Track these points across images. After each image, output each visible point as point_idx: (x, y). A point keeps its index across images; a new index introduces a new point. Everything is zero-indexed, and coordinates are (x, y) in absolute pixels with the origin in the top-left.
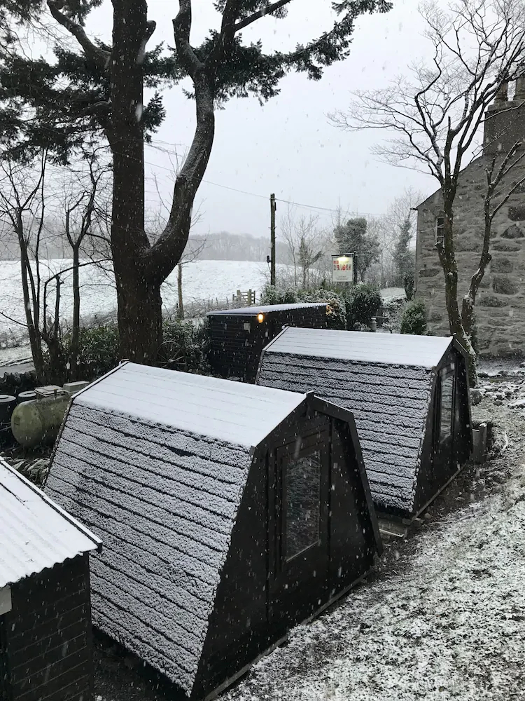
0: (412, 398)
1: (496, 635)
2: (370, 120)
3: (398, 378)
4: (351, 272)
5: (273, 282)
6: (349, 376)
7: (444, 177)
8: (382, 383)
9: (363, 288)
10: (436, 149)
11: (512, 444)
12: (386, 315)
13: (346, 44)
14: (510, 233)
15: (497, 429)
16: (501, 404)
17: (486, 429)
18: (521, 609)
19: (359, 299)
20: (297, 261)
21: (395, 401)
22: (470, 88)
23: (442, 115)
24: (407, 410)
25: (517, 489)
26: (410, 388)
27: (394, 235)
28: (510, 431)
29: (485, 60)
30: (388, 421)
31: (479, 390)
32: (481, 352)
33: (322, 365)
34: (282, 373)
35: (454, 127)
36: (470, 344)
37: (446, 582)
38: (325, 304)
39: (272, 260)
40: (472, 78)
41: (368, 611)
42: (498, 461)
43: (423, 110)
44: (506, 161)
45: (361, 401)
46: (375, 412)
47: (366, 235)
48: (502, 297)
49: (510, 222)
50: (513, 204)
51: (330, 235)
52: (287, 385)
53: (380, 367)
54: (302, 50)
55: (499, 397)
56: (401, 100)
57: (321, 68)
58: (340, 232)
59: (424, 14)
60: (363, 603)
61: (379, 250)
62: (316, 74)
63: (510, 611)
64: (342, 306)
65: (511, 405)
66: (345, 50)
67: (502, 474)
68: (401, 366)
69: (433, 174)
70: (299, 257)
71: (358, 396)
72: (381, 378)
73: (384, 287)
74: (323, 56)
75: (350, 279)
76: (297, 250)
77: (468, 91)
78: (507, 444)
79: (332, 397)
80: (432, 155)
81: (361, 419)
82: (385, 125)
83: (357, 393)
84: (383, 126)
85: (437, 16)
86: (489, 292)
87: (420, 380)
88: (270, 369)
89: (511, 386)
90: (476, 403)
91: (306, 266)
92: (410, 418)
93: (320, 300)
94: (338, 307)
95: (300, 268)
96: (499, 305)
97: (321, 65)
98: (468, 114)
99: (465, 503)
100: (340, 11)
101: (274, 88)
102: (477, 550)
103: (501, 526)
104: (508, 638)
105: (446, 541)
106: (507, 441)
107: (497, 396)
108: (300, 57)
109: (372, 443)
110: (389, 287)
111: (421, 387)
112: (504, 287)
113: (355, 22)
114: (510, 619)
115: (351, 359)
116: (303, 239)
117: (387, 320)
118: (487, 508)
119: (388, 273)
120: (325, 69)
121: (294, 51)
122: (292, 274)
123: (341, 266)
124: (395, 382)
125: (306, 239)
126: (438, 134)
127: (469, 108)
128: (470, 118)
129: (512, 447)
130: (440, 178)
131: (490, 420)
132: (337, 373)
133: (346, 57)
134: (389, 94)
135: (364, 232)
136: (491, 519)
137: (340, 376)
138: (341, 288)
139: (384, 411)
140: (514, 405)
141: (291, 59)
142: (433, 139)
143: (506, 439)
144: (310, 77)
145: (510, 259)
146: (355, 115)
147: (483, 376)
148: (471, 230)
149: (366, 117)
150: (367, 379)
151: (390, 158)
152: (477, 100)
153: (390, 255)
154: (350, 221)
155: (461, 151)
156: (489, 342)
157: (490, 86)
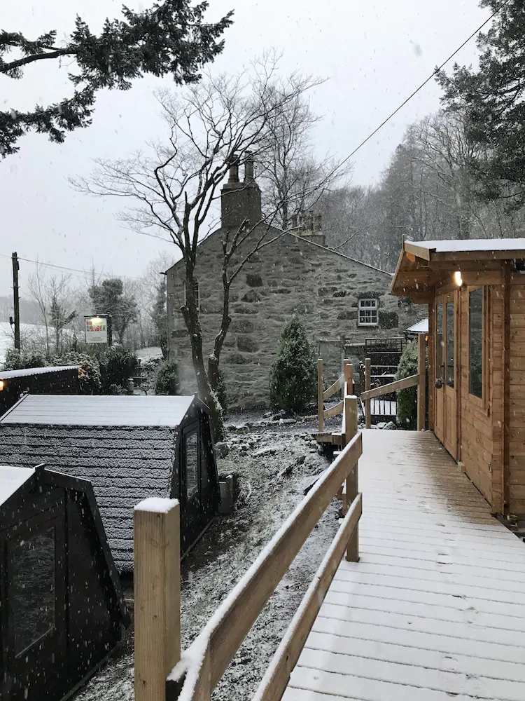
0: (158, 459)
1: (226, 683)
2: (112, 188)
3: (143, 440)
4: (105, 332)
5: (17, 345)
6: (93, 443)
7: (185, 245)
8: (128, 447)
9: (118, 349)
10: (176, 219)
11: (255, 491)
12: (144, 375)
13: (87, 113)
14: (249, 297)
15: (242, 479)
16: (246, 454)
17: (232, 480)
18: (249, 652)
19: (115, 360)
20: (48, 321)
21: (140, 463)
22: (203, 168)
23: (180, 190)
24: (152, 471)
25: (256, 535)
26: (155, 449)
27: (152, 296)
28: (253, 479)
29: (213, 145)
30: (134, 485)
31: (227, 443)
32: (230, 407)
33: (64, 433)
34: (20, 445)
35: (190, 201)
36: (217, 400)
37: (187, 641)
38: (76, 367)
39: (15, 321)
40: (203, 160)
41: (109, 691)
42: (243, 510)
43: (163, 183)
44: (238, 235)
45: (107, 468)
46: (121, 477)
47: (122, 295)
48: (245, 354)
49: (248, 288)
50: (250, 272)
51: (84, 294)
52: (26, 458)
53: (126, 430)
54: (42, 112)
55: (244, 448)
56: (142, 171)
57: (63, 132)
58: (94, 292)
59: (159, 98)
60: (105, 684)
61: (136, 311)
62: (58, 137)
63: (239, 656)
64: (95, 368)
65: (254, 454)
66: (87, 118)
67: (247, 522)
68: (146, 428)
69: (175, 242)
70: (51, 317)
71: (103, 462)
72: (127, 442)
73: (143, 347)
74: (65, 121)
75: (105, 340)
76: (49, 311)
77: (201, 171)
78: (250, 492)
79: (77, 466)
80: (173, 225)
81: (108, 486)
82: (127, 194)
83: (102, 459)
84: (124, 194)
85: (170, 101)
86: (235, 351)
87: (164, 440)
88: (6, 443)
89: (254, 437)
90: (224, 456)
91: (59, 326)
92: (156, 479)
93: (71, 363)
94: (90, 370)
95: (53, 328)
96: (243, 361)
97: (63, 129)
98: (202, 191)
99: (213, 558)
100: (78, 83)
101: (12, 145)
102: (217, 601)
103: (237, 574)
104: (236, 684)
105: (194, 598)
106: (250, 489)
107: (243, 447)
108: (41, 119)
109: (119, 510)
110: (148, 347)
111: (165, 447)
112: (246, 346)
113: (95, 94)
114: (239, 663)
115: (95, 424)
116: (54, 299)
117: (145, 380)
118: (231, 558)
119: (148, 333)
120: (67, 133)
121: (33, 111)
122: (43, 335)
123: (95, 328)
124: (140, 444)
125: (58, 298)
126: (178, 206)
127: (203, 186)
128: (204, 195)
129: (255, 495)
130: (181, 246)
131: (235, 471)
132: (81, 441)
133: (88, 125)
134: (130, 165)
135: (120, 293)
136: (231, 569)
137: (84, 443)
138: (96, 349)
139: (131, 475)
140: (256, 454)
141: (30, 119)
142: (173, 210)
143: (250, 486)
144: (52, 139)
145: (250, 320)
146: (97, 182)
147: (232, 429)
148: (216, 294)
149: (108, 185)
150: (114, 444)
151: (135, 224)
152: (209, 179)
153: (148, 315)
154: (105, 282)
155: (198, 223)
156: (237, 396)
157: (218, 168)
